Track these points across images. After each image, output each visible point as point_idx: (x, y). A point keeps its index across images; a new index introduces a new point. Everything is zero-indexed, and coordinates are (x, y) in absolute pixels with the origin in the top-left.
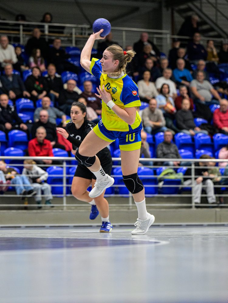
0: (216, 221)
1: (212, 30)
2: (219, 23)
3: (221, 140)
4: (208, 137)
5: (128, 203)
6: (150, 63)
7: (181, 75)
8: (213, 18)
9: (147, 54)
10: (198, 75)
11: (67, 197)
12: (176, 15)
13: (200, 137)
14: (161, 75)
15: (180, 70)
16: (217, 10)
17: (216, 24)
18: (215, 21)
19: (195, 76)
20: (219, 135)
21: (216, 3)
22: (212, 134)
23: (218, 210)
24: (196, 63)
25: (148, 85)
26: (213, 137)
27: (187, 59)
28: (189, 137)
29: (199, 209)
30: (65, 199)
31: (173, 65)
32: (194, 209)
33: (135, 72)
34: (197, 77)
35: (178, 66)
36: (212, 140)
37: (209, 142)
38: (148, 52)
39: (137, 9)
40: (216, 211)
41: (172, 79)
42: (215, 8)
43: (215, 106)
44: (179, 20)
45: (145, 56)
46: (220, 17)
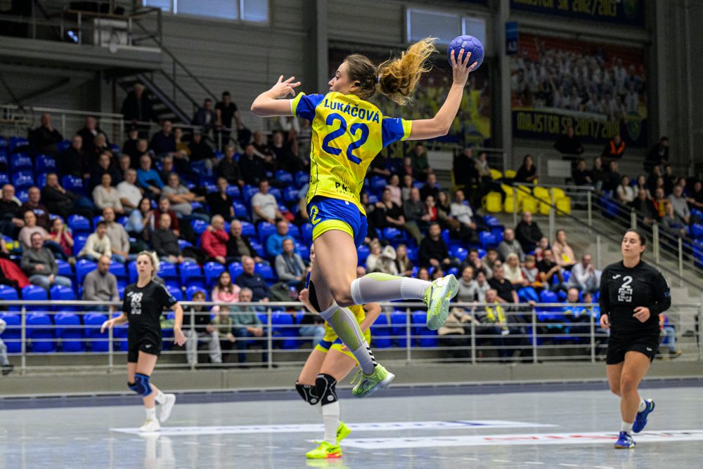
0: (222, 387)
1: (168, 111)
2: (178, 101)
3: (214, 270)
4: (196, 267)
5: (108, 364)
6: (105, 159)
7: (148, 178)
8: (170, 95)
9: (99, 148)
10: (171, 180)
11: (27, 356)
12: (119, 89)
13: (186, 266)
14: (123, 179)
15: (145, 171)
16: (176, 86)
17: (174, 104)
18: (172, 99)
19: (166, 181)
20: (212, 264)
21: (174, 75)
22: (202, 262)
23: (225, 371)
24: (162, 159)
25: (109, 192)
26: (204, 267)
27: (154, 156)
28: (172, 267)
29: (201, 371)
30: (24, 359)
31: (136, 164)
32: (194, 371)
33: (86, 172)
34: (170, 182)
35: (143, 166)
36: (203, 271)
37: (198, 274)
38: (100, 145)
39: (65, 80)
40: (222, 373)
41: (137, 184)
42: (173, 82)
43: (198, 222)
44: (122, 94)
45: (97, 151)
46: (179, 94)
